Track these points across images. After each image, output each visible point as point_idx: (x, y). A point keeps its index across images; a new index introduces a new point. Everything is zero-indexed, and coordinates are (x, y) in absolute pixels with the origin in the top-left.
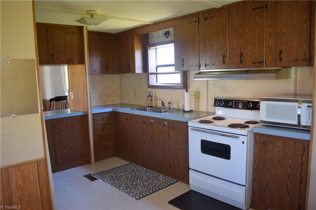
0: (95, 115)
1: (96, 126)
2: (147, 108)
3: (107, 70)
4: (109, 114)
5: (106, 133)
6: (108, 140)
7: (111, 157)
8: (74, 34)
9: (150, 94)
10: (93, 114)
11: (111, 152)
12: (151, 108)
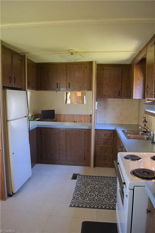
0: (99, 130)
1: (99, 139)
2: (140, 132)
3: (119, 95)
4: (112, 131)
5: (107, 146)
6: (108, 153)
7: (110, 167)
8: (86, 68)
9: (145, 120)
10: (96, 129)
11: (111, 163)
12: (144, 133)
